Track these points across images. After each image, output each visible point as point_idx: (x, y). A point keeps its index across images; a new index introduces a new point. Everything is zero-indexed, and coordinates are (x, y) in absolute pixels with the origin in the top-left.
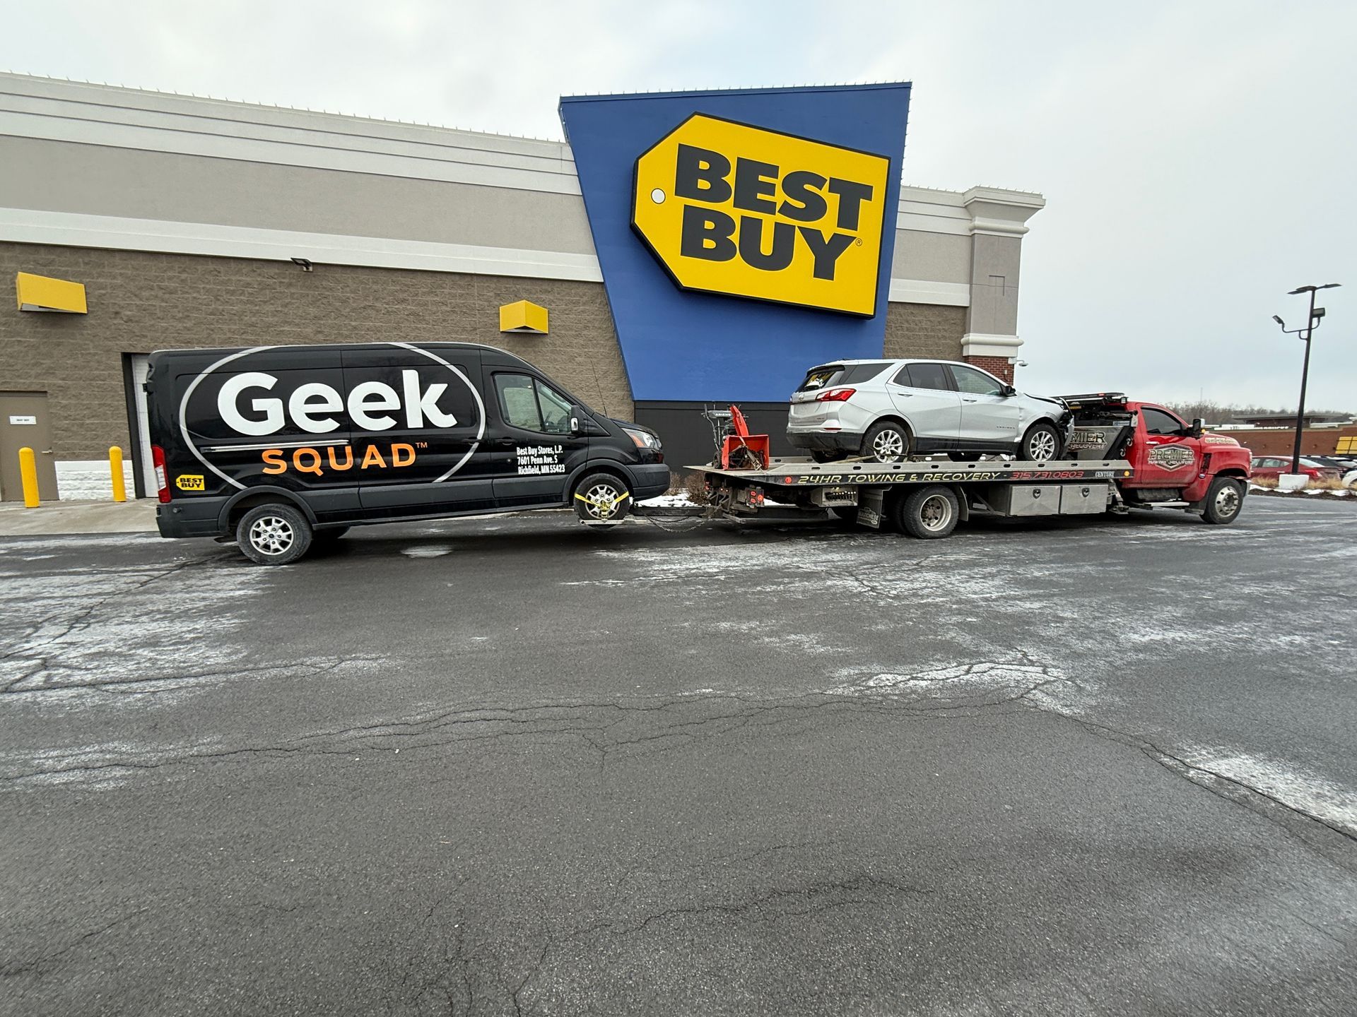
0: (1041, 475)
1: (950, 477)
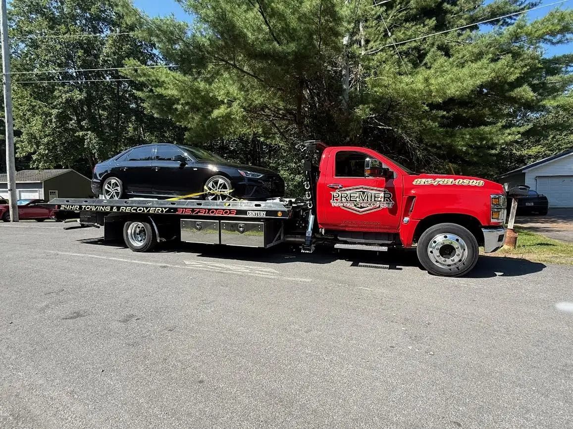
0: (199, 212)
1: (136, 210)
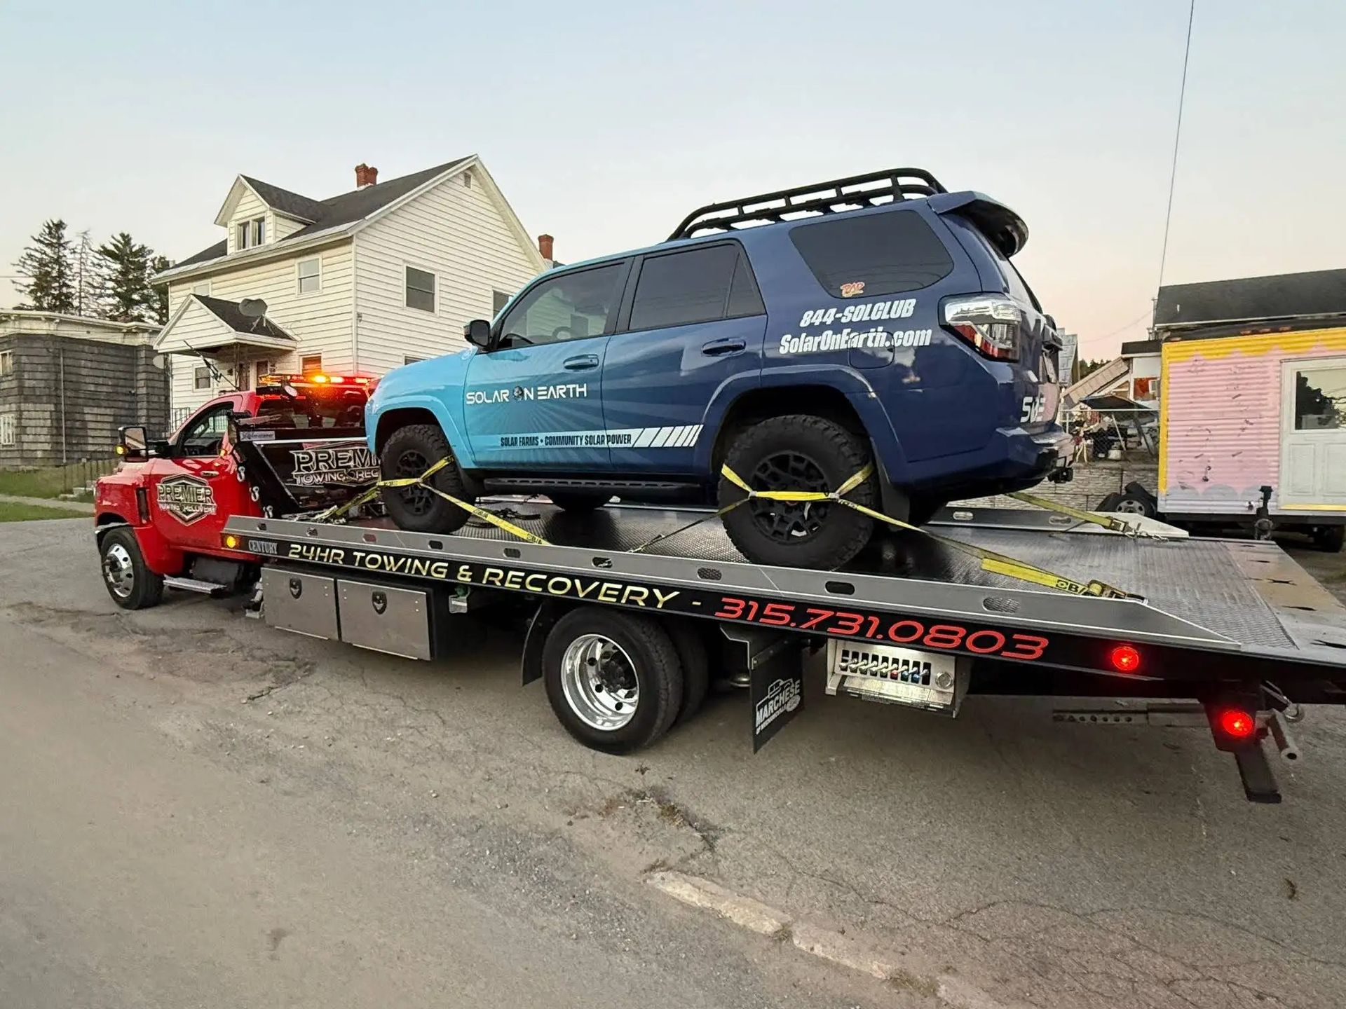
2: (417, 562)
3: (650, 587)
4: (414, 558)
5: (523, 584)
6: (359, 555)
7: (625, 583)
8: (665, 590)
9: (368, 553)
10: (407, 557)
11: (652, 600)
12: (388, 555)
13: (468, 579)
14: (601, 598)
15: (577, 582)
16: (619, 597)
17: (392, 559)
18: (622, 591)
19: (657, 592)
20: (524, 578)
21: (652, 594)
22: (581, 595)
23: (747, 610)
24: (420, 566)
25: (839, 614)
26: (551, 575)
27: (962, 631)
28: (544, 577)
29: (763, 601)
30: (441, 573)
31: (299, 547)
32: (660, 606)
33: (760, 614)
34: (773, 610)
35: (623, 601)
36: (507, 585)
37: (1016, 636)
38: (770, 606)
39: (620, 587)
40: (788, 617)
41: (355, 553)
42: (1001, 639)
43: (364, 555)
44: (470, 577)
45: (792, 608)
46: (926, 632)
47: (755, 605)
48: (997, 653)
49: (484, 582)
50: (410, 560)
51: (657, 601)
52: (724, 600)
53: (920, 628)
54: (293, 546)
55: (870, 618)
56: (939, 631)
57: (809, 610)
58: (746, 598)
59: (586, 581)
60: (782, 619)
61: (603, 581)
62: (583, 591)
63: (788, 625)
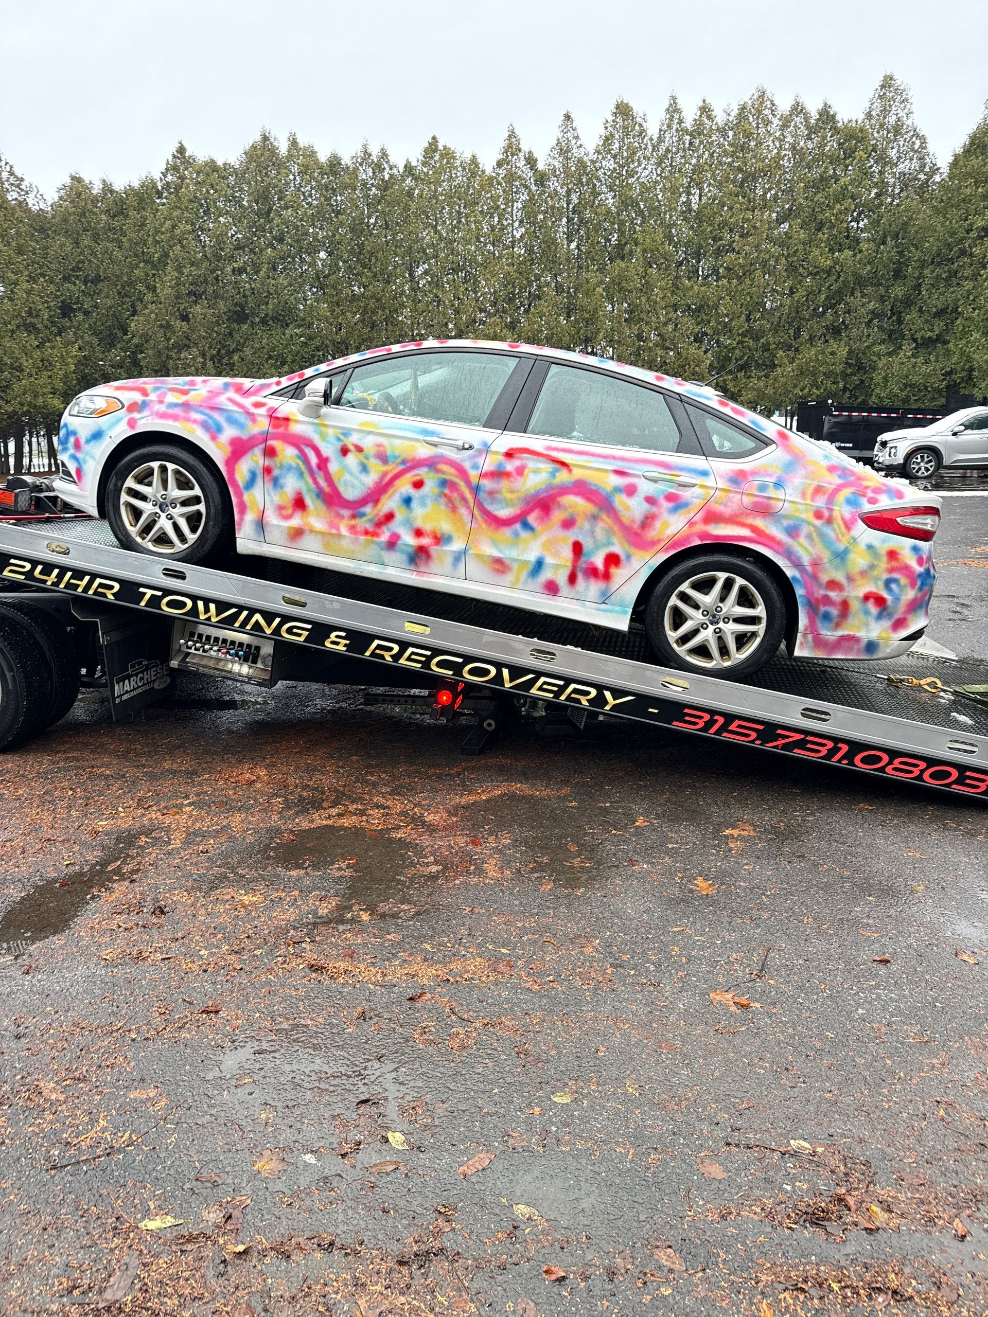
2: (257, 617)
3: (600, 688)
4: (252, 611)
5: (426, 664)
6: (149, 593)
7: (569, 681)
8: (617, 693)
9: (167, 592)
10: (241, 608)
11: (600, 701)
12: (207, 601)
13: (341, 648)
14: (534, 691)
15: (505, 672)
16: (557, 694)
17: (212, 607)
18: (562, 689)
19: (608, 694)
20: (429, 659)
21: (600, 696)
22: (508, 685)
23: (709, 724)
24: (262, 622)
25: (809, 738)
26: (469, 659)
27: (923, 765)
28: (460, 660)
29: (730, 718)
30: (299, 635)
31: (28, 566)
32: (608, 708)
33: (724, 728)
34: (739, 726)
35: (563, 698)
36: (402, 661)
37: (968, 773)
38: (737, 722)
39: (561, 683)
40: (754, 735)
41: (142, 590)
42: (955, 774)
43: (160, 594)
44: (345, 645)
45: (761, 727)
46: (890, 763)
47: (721, 720)
48: (948, 785)
49: (368, 653)
50: (245, 613)
51: (606, 703)
52: (686, 711)
53: (886, 758)
54: (12, 561)
55: (840, 745)
56: (902, 763)
57: (779, 731)
58: (712, 712)
59: (517, 671)
60: (748, 735)
61: (539, 674)
62: (511, 680)
63: (752, 742)
